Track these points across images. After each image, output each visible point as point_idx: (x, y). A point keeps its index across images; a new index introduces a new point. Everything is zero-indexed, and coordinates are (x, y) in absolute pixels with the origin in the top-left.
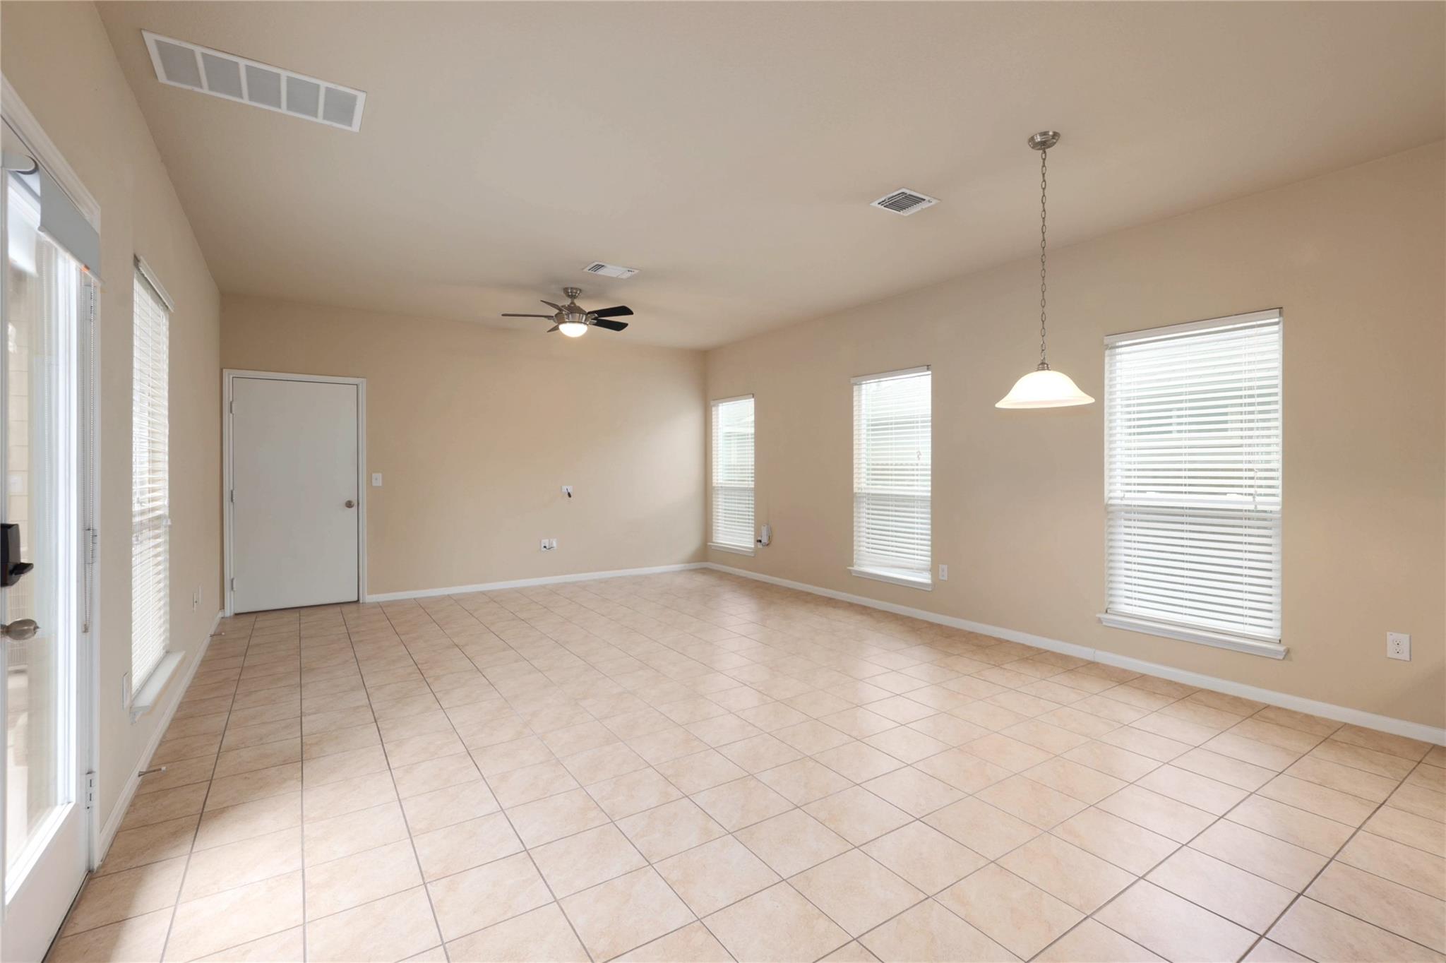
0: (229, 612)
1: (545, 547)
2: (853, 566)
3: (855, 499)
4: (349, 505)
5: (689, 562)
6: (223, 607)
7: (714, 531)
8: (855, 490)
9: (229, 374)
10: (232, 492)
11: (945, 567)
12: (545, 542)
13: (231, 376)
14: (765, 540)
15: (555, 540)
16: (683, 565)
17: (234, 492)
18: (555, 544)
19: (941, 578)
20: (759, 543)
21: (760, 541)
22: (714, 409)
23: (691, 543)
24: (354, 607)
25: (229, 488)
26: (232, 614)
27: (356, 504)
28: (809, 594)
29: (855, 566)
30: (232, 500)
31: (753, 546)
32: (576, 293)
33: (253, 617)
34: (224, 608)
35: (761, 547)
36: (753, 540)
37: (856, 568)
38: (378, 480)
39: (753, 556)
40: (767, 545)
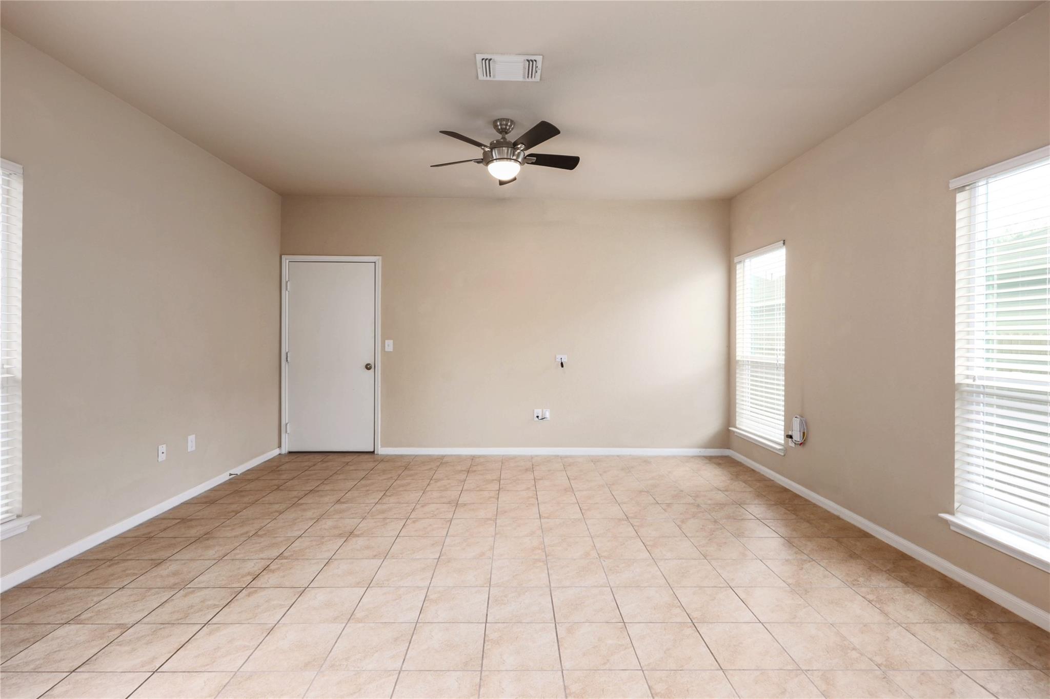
0: (285, 450)
1: (536, 417)
2: (951, 514)
3: (957, 396)
4: (368, 367)
5: (706, 447)
6: (280, 446)
7: (737, 414)
8: (958, 380)
9: (286, 259)
10: (287, 353)
12: (538, 412)
13: (287, 261)
14: (797, 437)
15: (550, 410)
16: (699, 450)
17: (289, 353)
18: (547, 415)
20: (790, 440)
21: (791, 437)
23: (711, 425)
24: (372, 456)
25: (285, 350)
26: (287, 452)
27: (373, 366)
29: (958, 515)
30: (287, 360)
31: (783, 442)
32: (506, 125)
34: (281, 447)
35: (793, 445)
36: (783, 437)
37: (956, 518)
38: (389, 345)
39: (784, 455)
40: (801, 444)
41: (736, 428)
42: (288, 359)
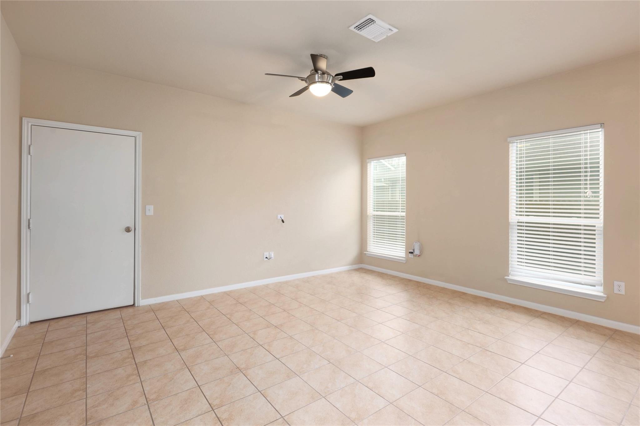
0: (25, 321)
1: (266, 258)
2: (508, 276)
4: (128, 230)
5: (352, 264)
6: (19, 317)
7: (368, 244)
9: (28, 122)
10: (29, 220)
11: (623, 284)
12: (267, 254)
13: (30, 124)
14: (417, 252)
15: (273, 252)
16: (348, 267)
17: (31, 220)
18: (273, 255)
19: (616, 291)
20: (411, 254)
22: (368, 164)
23: (352, 252)
24: (130, 310)
25: (26, 217)
26: (28, 323)
27: (133, 229)
28: (464, 294)
29: (510, 276)
30: (29, 227)
31: (405, 256)
33: (46, 325)
34: (20, 319)
35: (412, 257)
36: (406, 253)
37: (511, 277)
38: (151, 210)
39: (406, 263)
40: (419, 256)
41: (367, 252)
42: (31, 226)
